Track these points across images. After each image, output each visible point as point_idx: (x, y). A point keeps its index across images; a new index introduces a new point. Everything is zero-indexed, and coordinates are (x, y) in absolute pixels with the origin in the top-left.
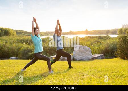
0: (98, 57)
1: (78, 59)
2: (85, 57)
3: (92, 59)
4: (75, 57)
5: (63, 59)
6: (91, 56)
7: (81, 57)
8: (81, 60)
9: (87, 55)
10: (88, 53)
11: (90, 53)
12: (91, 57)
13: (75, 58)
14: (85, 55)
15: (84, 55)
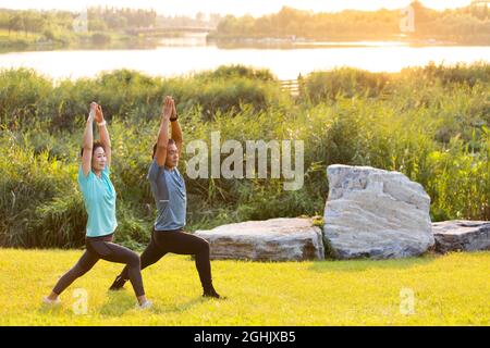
0: (470, 239)
1: (353, 251)
2: (391, 236)
3: (430, 249)
4: (337, 235)
5: (268, 249)
6: (429, 231)
7: (368, 240)
8: (367, 255)
9: (404, 227)
10: (412, 212)
11: (423, 215)
12: (425, 239)
13: (334, 241)
14: (393, 227)
15: (386, 226)
